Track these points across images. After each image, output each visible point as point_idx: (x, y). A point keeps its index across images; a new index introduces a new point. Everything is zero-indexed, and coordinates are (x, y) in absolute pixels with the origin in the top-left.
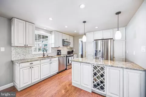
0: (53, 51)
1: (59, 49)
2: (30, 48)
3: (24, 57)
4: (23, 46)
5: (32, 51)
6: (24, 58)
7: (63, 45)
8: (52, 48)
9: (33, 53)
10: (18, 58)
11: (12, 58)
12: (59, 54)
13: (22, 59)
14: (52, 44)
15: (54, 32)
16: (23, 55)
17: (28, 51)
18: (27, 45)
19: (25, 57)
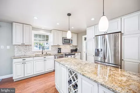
0: (53, 49)
1: (60, 47)
2: (30, 46)
5: (31, 49)
7: (63, 44)
10: (20, 54)
11: (15, 54)
12: (60, 52)
13: (23, 55)
16: (24, 52)
17: (28, 49)
19: (26, 54)
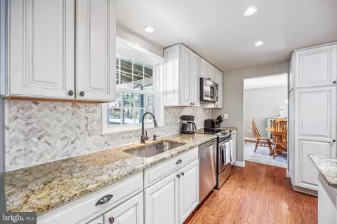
0: (169, 118)
2: (93, 107)
3: (70, 148)
4: (64, 95)
5: (100, 121)
6: (66, 154)
8: (166, 108)
9: (107, 130)
10: (41, 155)
11: (7, 164)
12: (189, 129)
13: (58, 158)
14: (166, 93)
15: (177, 47)
16: (65, 142)
17: (84, 122)
18: (82, 94)
19: (72, 151)
